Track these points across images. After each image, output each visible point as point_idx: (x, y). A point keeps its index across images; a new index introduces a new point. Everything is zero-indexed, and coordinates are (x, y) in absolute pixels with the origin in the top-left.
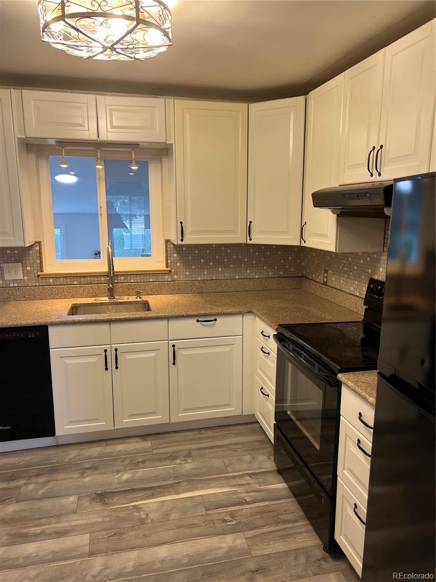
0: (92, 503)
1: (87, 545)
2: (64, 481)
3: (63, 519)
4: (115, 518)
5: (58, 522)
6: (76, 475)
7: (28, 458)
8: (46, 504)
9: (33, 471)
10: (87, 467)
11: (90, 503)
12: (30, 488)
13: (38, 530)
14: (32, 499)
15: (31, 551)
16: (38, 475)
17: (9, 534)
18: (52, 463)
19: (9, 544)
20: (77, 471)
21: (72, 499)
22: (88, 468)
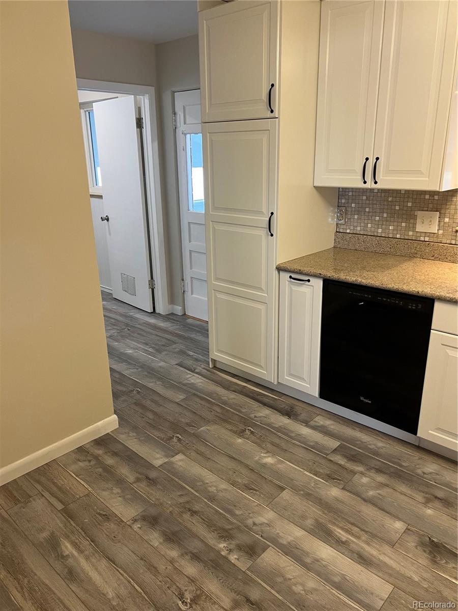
0: (419, 548)
1: (382, 600)
2: (403, 497)
3: (376, 544)
4: (435, 591)
5: (368, 544)
6: (420, 497)
7: (380, 444)
8: (369, 511)
9: (378, 463)
10: (439, 496)
11: (416, 547)
12: (365, 480)
13: (344, 536)
14: (358, 494)
15: (324, 557)
16: (379, 471)
17: (316, 520)
18: (401, 466)
19: (311, 532)
20: (423, 492)
21: (399, 526)
22: (439, 499)
